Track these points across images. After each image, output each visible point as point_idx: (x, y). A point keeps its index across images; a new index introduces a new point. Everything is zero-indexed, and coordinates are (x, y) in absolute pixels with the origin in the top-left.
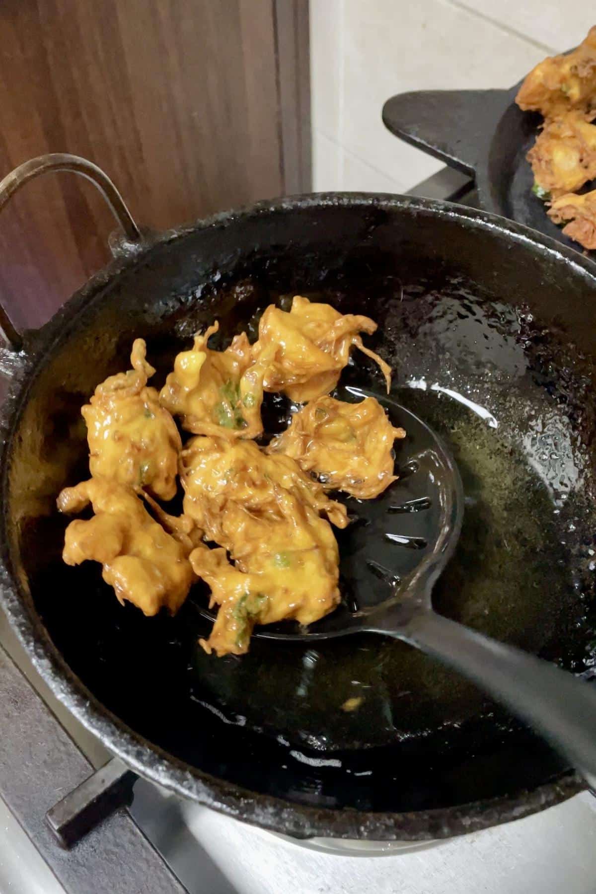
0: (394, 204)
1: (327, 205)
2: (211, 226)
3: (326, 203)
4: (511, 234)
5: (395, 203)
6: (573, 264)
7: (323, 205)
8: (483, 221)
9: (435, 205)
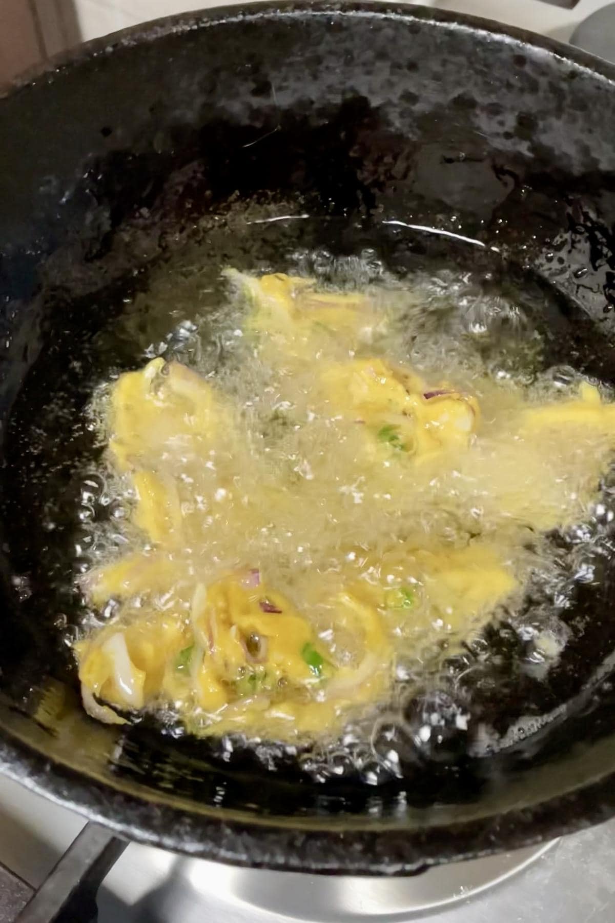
0: (272, 14)
1: (183, 32)
2: (29, 86)
3: (180, 29)
4: (438, 24)
5: (274, 12)
6: (529, 46)
7: (177, 32)
8: (397, 13)
9: (328, 6)
